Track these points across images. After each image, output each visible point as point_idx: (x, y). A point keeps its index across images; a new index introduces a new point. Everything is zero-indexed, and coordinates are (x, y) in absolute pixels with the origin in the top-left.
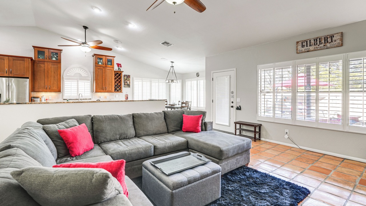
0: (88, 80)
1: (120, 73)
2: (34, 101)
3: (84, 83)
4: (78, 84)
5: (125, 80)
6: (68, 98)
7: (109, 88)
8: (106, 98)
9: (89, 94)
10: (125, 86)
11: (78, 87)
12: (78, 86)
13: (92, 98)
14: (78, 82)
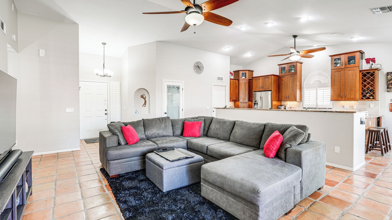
0: (328, 86)
1: (372, 71)
2: (280, 108)
3: (322, 91)
4: (317, 92)
5: (389, 81)
6: (307, 107)
7: (350, 94)
8: (353, 108)
9: (329, 103)
10: (389, 89)
11: (317, 96)
12: (317, 94)
13: (333, 108)
14: (317, 90)
